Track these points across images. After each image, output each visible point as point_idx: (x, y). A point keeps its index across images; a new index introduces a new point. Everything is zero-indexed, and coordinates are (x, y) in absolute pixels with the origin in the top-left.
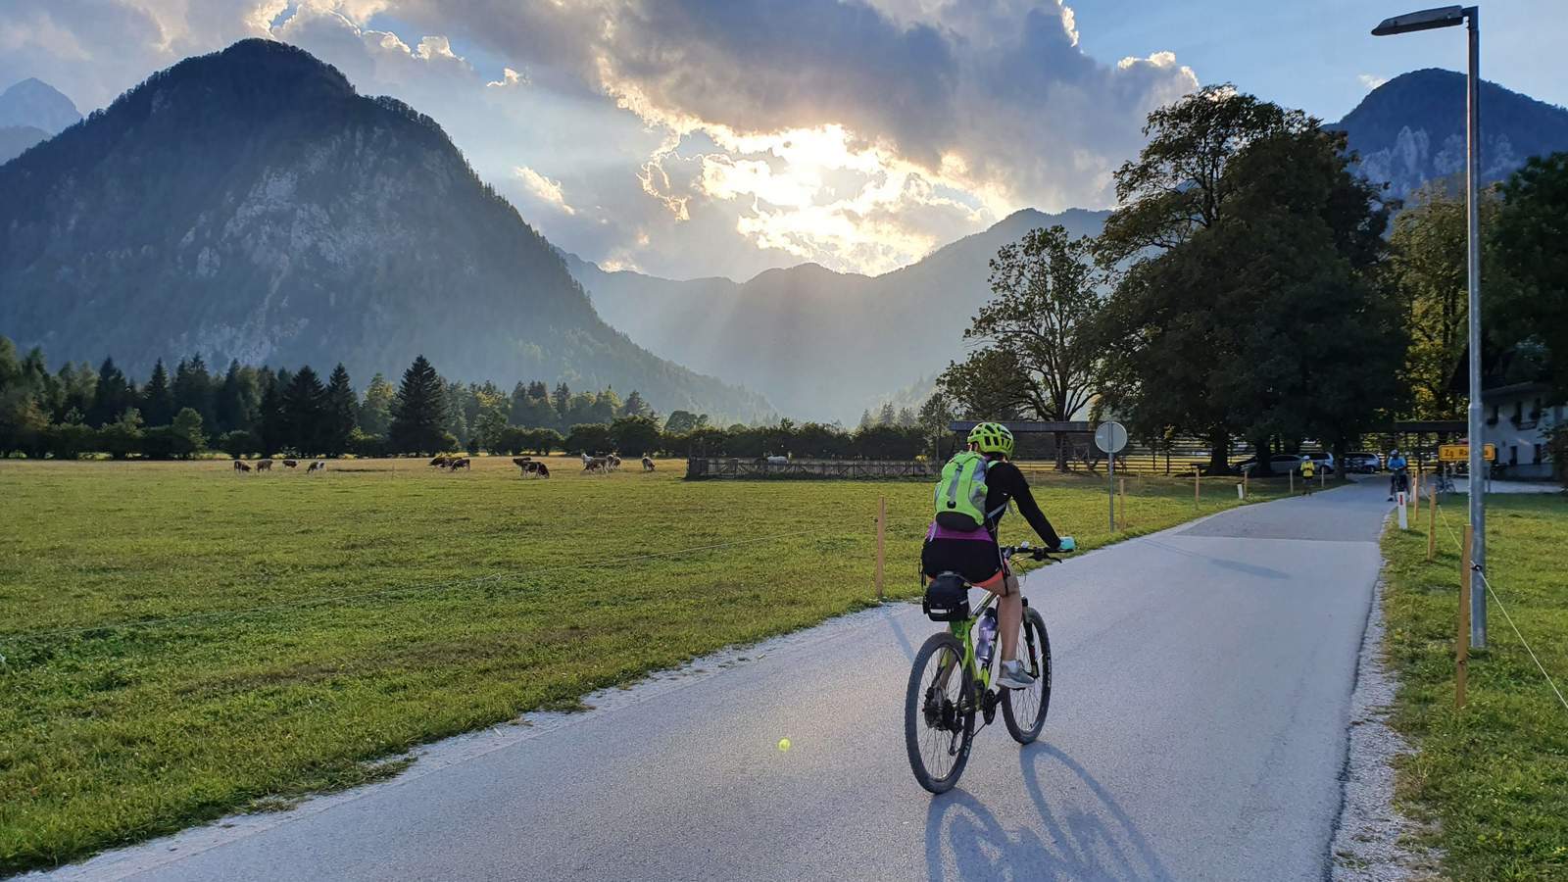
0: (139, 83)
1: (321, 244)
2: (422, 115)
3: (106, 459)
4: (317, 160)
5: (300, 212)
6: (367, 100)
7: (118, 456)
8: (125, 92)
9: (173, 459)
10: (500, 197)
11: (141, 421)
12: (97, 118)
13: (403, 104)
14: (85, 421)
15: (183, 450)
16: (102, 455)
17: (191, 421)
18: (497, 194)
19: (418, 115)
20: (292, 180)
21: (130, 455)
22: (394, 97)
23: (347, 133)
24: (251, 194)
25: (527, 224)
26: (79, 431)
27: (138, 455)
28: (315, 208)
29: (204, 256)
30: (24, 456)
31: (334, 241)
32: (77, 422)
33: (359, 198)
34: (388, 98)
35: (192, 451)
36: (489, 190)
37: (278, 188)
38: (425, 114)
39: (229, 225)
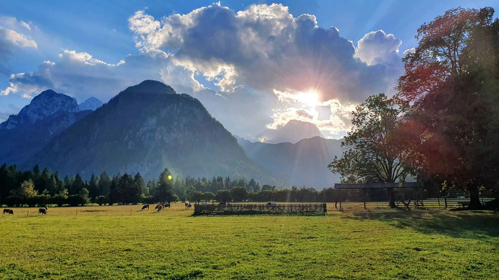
0: (116, 95)
1: (164, 138)
2: (194, 98)
3: (55, 207)
4: (164, 113)
5: (158, 129)
6: (178, 95)
7: (60, 206)
8: (113, 98)
9: (79, 206)
10: (217, 121)
11: (68, 193)
12: (104, 105)
13: (189, 95)
14: (49, 194)
15: (82, 203)
16: (54, 205)
17: (85, 193)
18: (216, 120)
19: (193, 99)
20: (156, 119)
21: (64, 205)
22: (186, 94)
23: (172, 105)
24: (144, 124)
25: (225, 128)
26: (46, 197)
27: (67, 205)
28: (162, 127)
29: (130, 143)
30: (28, 206)
31: (167, 137)
32: (46, 194)
33: (175, 124)
34: (185, 94)
35: (85, 203)
36: (214, 119)
37: (152, 121)
38: (195, 98)
39: (138, 133)
